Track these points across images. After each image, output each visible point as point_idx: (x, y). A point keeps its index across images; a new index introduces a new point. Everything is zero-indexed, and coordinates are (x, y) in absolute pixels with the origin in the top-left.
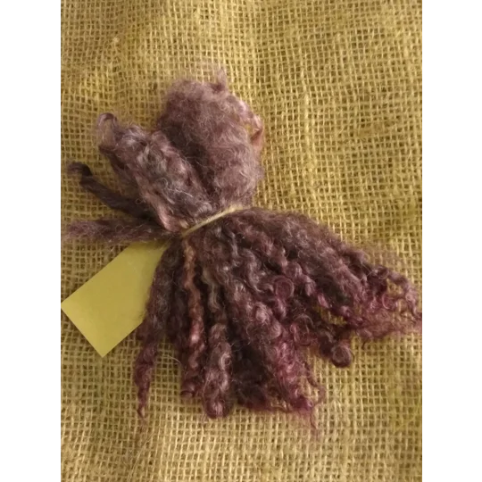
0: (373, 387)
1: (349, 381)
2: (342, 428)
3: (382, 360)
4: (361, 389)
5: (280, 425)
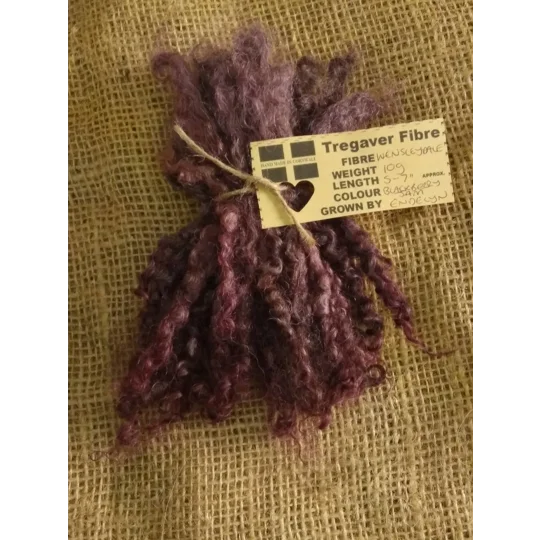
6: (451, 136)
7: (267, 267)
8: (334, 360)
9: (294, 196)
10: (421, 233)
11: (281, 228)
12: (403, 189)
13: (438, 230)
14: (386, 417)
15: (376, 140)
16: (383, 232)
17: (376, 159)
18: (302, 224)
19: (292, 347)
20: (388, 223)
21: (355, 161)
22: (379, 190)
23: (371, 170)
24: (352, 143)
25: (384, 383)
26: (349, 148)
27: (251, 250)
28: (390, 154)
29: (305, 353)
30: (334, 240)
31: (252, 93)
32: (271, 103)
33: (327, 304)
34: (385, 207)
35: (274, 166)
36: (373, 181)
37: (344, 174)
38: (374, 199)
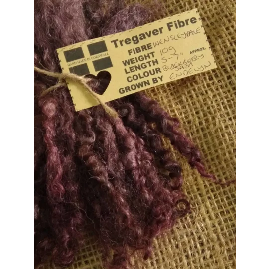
0: (225, 199)
1: (203, 201)
2: (211, 244)
3: (224, 174)
4: (216, 205)
5: (157, 260)
6: (205, 24)
7: (83, 139)
8: (147, 202)
9: (97, 84)
10: (198, 96)
11: (90, 109)
12: (177, 65)
13: (209, 92)
14: (197, 239)
15: (150, 32)
16: (170, 101)
17: (153, 46)
18: (106, 103)
19: (112, 198)
20: (172, 94)
21: (138, 50)
22: (159, 69)
23: (151, 55)
24: (133, 38)
25: (190, 213)
26: (132, 42)
27: (69, 128)
28: (163, 41)
29: (122, 200)
30: (132, 111)
31: (52, 13)
32: (67, 18)
33: (134, 159)
34: (166, 80)
35: (78, 64)
36: (154, 63)
37: (132, 61)
38: (156, 75)
